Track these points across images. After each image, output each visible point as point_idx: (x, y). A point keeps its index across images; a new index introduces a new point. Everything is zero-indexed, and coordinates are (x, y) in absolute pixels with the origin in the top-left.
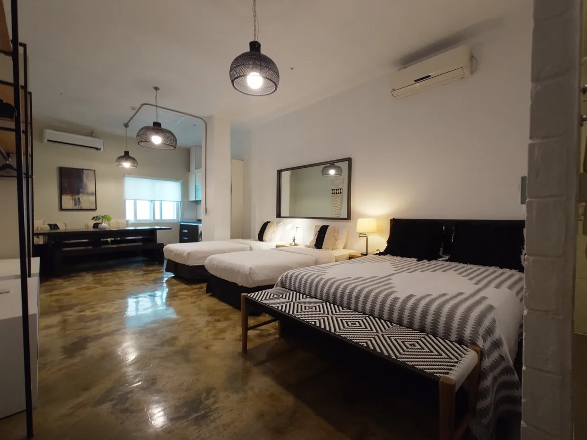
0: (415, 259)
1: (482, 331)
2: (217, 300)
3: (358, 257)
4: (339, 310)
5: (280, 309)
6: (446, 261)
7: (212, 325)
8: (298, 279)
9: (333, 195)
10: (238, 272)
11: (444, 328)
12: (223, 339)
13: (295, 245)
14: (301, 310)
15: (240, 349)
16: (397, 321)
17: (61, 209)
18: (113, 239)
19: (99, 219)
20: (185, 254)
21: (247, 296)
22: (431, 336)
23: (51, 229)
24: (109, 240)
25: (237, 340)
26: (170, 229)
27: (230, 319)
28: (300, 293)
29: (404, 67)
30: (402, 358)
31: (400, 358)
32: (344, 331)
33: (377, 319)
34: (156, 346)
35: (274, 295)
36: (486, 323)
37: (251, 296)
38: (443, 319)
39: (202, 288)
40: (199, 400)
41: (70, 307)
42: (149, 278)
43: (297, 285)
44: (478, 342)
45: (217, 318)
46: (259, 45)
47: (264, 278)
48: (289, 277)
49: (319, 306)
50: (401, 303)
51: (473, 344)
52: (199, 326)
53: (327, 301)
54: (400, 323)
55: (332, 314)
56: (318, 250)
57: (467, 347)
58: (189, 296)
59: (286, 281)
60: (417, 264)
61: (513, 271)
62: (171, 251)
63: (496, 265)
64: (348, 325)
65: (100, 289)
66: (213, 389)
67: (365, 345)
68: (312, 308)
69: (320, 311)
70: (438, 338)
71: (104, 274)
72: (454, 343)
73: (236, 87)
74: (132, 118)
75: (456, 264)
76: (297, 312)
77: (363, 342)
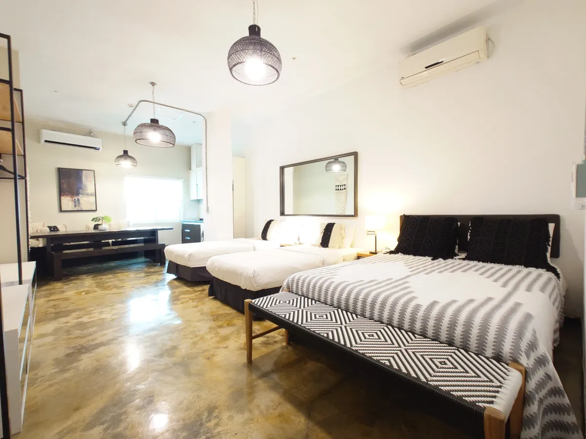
0: (430, 259)
1: (524, 345)
2: (220, 303)
3: (368, 256)
4: (353, 319)
5: (287, 317)
6: (464, 259)
7: (215, 332)
8: (306, 283)
9: (337, 191)
10: (241, 275)
11: (477, 342)
12: (226, 347)
13: (300, 244)
14: (311, 319)
15: (244, 360)
16: (421, 332)
17: (61, 211)
18: (114, 240)
19: (99, 221)
20: (186, 256)
21: (251, 302)
22: (463, 351)
23: (51, 231)
24: (110, 241)
25: (241, 349)
26: (172, 229)
27: (234, 325)
28: (308, 298)
29: (413, 53)
30: (433, 381)
31: (431, 381)
32: (361, 345)
33: (396, 329)
34: (155, 356)
35: (280, 301)
36: (528, 337)
37: (256, 303)
38: (475, 332)
39: (203, 290)
40: (199, 423)
41: (67, 314)
42: (151, 281)
43: (305, 289)
44: (520, 359)
45: (220, 323)
46: (259, 29)
47: (269, 280)
48: (295, 280)
49: (330, 313)
50: (425, 311)
51: (515, 361)
52: (202, 333)
53: (339, 307)
54: (424, 335)
55: (346, 323)
56: (324, 248)
57: (508, 365)
58: (190, 299)
59: (292, 284)
60: (432, 264)
61: (540, 271)
62: (171, 253)
63: (520, 264)
64: (365, 338)
65: (100, 292)
66: (215, 407)
67: (387, 363)
68: (322, 316)
69: (332, 320)
70: (471, 353)
71: (104, 277)
72: (492, 360)
73: (235, 77)
74: (129, 116)
75: (476, 263)
76: (307, 321)
77: (385, 360)
